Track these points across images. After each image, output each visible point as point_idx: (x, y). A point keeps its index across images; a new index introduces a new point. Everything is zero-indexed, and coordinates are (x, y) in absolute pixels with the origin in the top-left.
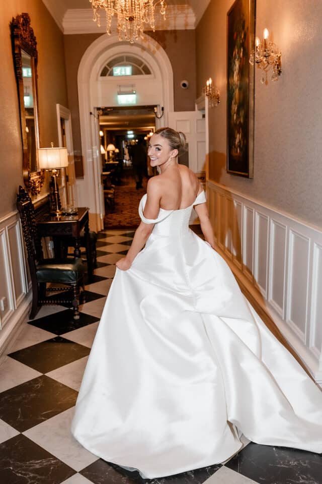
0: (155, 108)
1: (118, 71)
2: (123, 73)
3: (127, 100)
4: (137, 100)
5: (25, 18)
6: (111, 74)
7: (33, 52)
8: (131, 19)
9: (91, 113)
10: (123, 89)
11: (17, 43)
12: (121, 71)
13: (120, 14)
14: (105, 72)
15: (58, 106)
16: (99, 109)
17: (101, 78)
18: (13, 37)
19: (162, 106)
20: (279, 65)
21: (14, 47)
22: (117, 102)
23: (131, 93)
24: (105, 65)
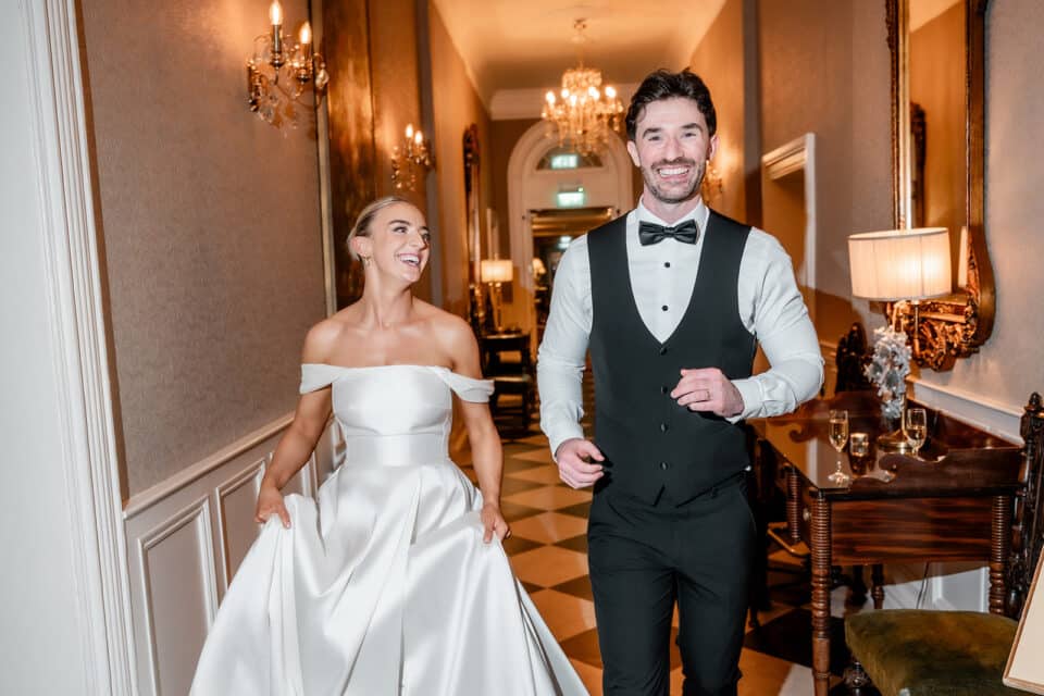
0: (610, 210)
1: (559, 162)
2: (565, 165)
3: (571, 200)
4: (584, 199)
5: (474, 127)
6: (550, 167)
7: (476, 159)
8: (585, 132)
9: (523, 218)
10: (566, 187)
11: (470, 156)
12: (562, 161)
13: (572, 126)
14: (543, 164)
15: (489, 212)
16: (533, 211)
17: (535, 172)
18: (466, 151)
19: (617, 207)
20: (720, 186)
21: (466, 160)
22: (557, 201)
23: (576, 191)
24: (543, 155)
